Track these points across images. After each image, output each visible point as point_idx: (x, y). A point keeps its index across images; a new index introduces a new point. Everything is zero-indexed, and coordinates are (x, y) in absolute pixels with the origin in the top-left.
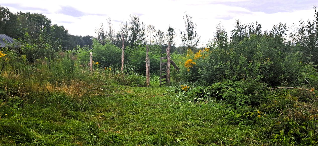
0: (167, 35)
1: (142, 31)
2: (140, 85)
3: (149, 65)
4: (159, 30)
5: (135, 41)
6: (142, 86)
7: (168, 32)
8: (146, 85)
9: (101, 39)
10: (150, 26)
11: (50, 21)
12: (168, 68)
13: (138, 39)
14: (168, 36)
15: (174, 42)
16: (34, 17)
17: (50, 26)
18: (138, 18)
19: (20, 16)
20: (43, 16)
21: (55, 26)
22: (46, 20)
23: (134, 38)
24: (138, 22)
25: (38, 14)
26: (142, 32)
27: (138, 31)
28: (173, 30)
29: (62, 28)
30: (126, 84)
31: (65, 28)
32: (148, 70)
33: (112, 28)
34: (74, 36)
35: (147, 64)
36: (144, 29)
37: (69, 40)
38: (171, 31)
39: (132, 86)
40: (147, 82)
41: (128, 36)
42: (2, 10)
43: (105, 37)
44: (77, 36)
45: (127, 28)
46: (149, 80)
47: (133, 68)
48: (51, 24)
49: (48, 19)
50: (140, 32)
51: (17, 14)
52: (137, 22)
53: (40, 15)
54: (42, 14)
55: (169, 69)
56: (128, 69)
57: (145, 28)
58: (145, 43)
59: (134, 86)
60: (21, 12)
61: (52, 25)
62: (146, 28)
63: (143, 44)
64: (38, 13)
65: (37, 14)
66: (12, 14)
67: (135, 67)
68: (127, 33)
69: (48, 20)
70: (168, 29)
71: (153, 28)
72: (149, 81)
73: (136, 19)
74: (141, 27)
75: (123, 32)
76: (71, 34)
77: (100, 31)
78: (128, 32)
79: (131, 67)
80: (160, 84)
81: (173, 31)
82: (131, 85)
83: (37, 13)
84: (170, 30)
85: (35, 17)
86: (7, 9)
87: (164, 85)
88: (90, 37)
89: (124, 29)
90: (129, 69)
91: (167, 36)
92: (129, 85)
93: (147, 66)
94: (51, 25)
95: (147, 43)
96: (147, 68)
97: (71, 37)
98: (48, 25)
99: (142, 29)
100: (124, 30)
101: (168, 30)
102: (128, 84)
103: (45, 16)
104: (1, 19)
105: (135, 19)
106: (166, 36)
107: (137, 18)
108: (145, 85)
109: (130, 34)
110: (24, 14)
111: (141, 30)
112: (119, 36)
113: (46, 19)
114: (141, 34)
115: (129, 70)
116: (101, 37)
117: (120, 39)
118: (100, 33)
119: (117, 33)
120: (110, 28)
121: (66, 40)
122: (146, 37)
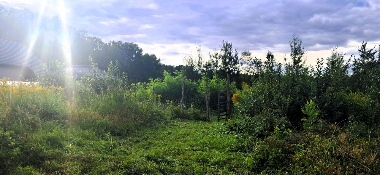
0: (265, 63)
1: (235, 59)
4: (255, 58)
7: (267, 60)
10: (245, 53)
11: (141, 50)
13: (230, 69)
14: (267, 64)
17: (141, 56)
18: (230, 45)
19: (112, 45)
20: (134, 45)
21: (147, 55)
22: (138, 49)
23: (225, 68)
24: (231, 48)
27: (230, 60)
28: (273, 56)
29: (153, 57)
31: (157, 57)
33: (202, 57)
34: (166, 65)
36: (236, 56)
38: (270, 58)
41: (219, 65)
42: (95, 40)
43: (193, 67)
44: (170, 66)
45: (218, 56)
46: (208, 114)
49: (139, 47)
50: (233, 60)
51: (110, 43)
52: (229, 49)
54: (133, 43)
57: (238, 55)
58: (238, 72)
60: (113, 41)
61: (143, 55)
62: (240, 55)
63: (235, 74)
65: (128, 43)
66: (104, 44)
68: (217, 62)
70: (267, 56)
71: (250, 55)
73: (228, 46)
74: (233, 55)
75: (212, 60)
78: (218, 60)
81: (272, 58)
84: (270, 56)
85: (127, 46)
86: (99, 39)
89: (215, 57)
95: (241, 72)
97: (163, 67)
98: (140, 54)
103: (136, 44)
104: (94, 49)
106: (263, 64)
107: (229, 45)
109: (220, 62)
110: (117, 43)
111: (233, 58)
112: (209, 65)
114: (233, 63)
117: (210, 69)
118: (188, 62)
119: (206, 63)
120: (199, 57)
121: (158, 70)
122: (239, 67)
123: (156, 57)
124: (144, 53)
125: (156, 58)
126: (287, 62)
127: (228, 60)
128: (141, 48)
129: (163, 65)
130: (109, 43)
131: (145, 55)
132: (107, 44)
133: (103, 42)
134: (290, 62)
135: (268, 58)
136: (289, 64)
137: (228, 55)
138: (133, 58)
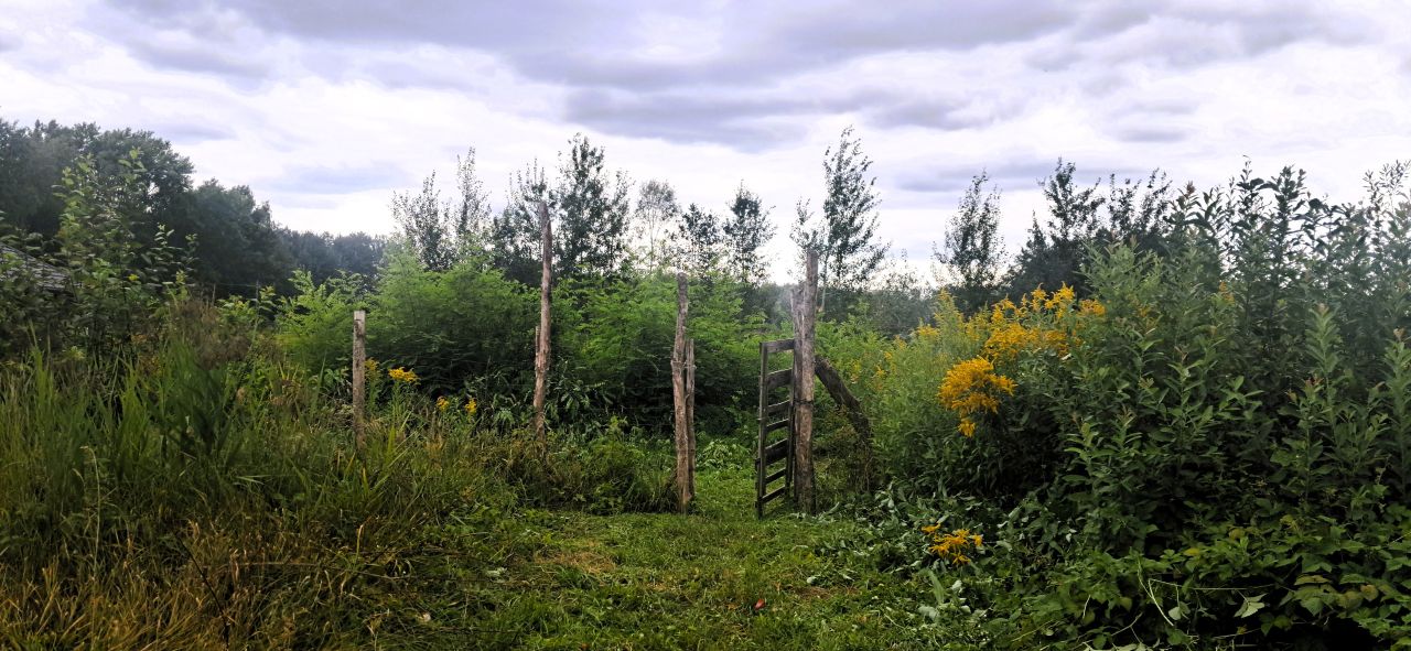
0: (728, 230)
1: (615, 209)
2: (641, 503)
3: (689, 386)
4: (693, 208)
5: (578, 258)
6: (655, 509)
7: (733, 217)
8: (674, 499)
9: (418, 245)
10: (652, 189)
12: (799, 400)
13: (596, 249)
14: (734, 235)
15: (761, 261)
16: (113, 147)
17: (186, 190)
18: (597, 154)
19: (47, 140)
20: (158, 143)
21: (211, 189)
22: (170, 160)
23: (574, 244)
24: (598, 169)
25: (132, 132)
26: (613, 217)
27: (596, 213)
28: (756, 207)
29: (240, 197)
30: (561, 499)
31: (255, 198)
32: (683, 412)
33: (479, 197)
34: (296, 234)
35: (678, 379)
36: (621, 202)
37: (270, 254)
38: (747, 211)
39: (594, 512)
40: (682, 480)
43: (438, 236)
45: (546, 197)
46: (690, 470)
47: (591, 395)
48: (191, 176)
49: (177, 155)
50: (606, 215)
51: (36, 130)
52: (593, 170)
53: (144, 136)
54: (150, 134)
55: (808, 407)
56: (563, 399)
57: (626, 198)
58: (626, 265)
59: (606, 512)
60: (53, 124)
61: (195, 186)
62: (633, 198)
63: (614, 269)
64: (131, 127)
65: (127, 134)
66: (8, 131)
67: (598, 389)
69: (176, 162)
70: (733, 203)
71: (669, 197)
72: (691, 477)
73: (589, 158)
74: (609, 194)
75: (522, 213)
76: (282, 227)
77: (417, 210)
78: (549, 213)
79: (577, 389)
80: (760, 498)
81: (755, 211)
82: (590, 500)
83: (128, 130)
84: (744, 206)
85: (119, 148)
87: (778, 501)
88: (368, 240)
89: (531, 200)
90: (567, 400)
91: (730, 237)
92: (578, 506)
93: (677, 392)
94: (192, 182)
95: (636, 265)
96: (679, 402)
98: (178, 182)
99: (615, 202)
100: (527, 204)
101: (733, 210)
102: (570, 494)
103: (164, 141)
105: (584, 156)
106: (721, 234)
107: (593, 154)
108: (669, 503)
110: (66, 131)
111: (608, 209)
112: (504, 231)
113: (171, 158)
114: (608, 227)
115: (568, 405)
116: (417, 238)
117: (511, 248)
118: (417, 216)
119: (496, 221)
120: (468, 197)
121: (259, 253)
122: (630, 241)
123: (251, 198)
124: (196, 181)
125: (251, 203)
126: (808, 228)
127: (586, 214)
128: (187, 159)
129: (281, 232)
130: (33, 128)
131: (202, 189)
132: (23, 131)
133: (6, 124)
134: (819, 230)
135: (736, 213)
136: (815, 233)
137: (589, 195)
138: (146, 200)
